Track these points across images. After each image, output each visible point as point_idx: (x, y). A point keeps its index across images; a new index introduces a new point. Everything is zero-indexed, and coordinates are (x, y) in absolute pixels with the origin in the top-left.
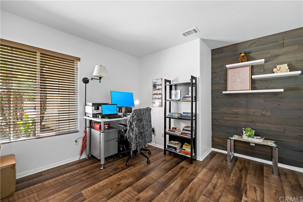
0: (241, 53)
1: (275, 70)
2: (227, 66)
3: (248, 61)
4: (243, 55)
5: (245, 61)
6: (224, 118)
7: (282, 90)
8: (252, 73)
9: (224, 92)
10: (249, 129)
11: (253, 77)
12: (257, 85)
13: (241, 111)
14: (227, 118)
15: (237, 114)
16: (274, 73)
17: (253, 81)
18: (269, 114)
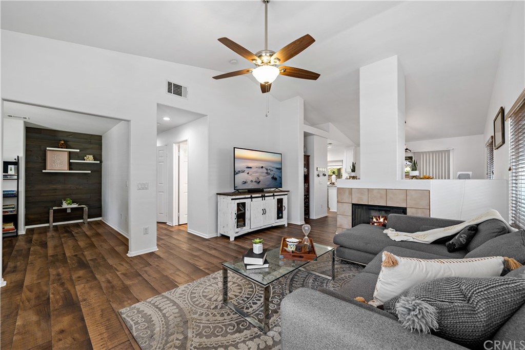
0: (60, 140)
1: (85, 158)
2: (48, 148)
3: (66, 148)
4: (62, 142)
5: (64, 148)
6: (42, 195)
7: (90, 172)
8: (70, 158)
9: (43, 171)
10: (69, 199)
11: (71, 161)
12: (72, 167)
13: (59, 186)
14: (45, 194)
15: (55, 189)
16: (85, 160)
17: (70, 164)
18: (81, 187)
